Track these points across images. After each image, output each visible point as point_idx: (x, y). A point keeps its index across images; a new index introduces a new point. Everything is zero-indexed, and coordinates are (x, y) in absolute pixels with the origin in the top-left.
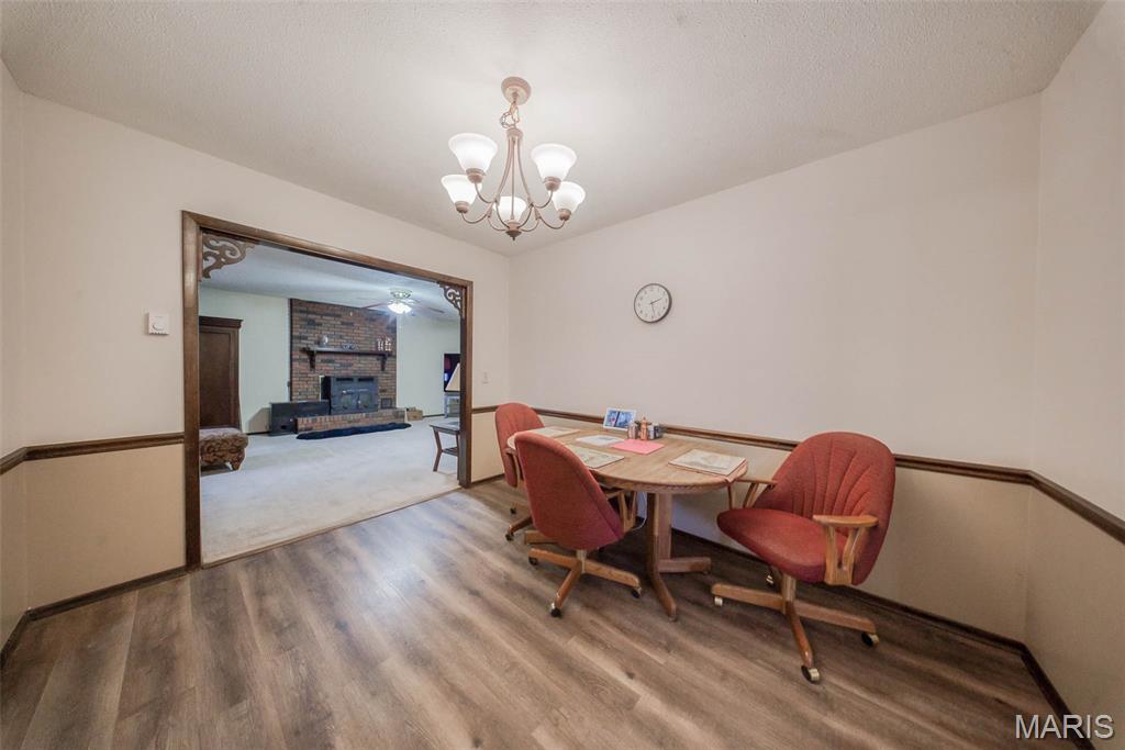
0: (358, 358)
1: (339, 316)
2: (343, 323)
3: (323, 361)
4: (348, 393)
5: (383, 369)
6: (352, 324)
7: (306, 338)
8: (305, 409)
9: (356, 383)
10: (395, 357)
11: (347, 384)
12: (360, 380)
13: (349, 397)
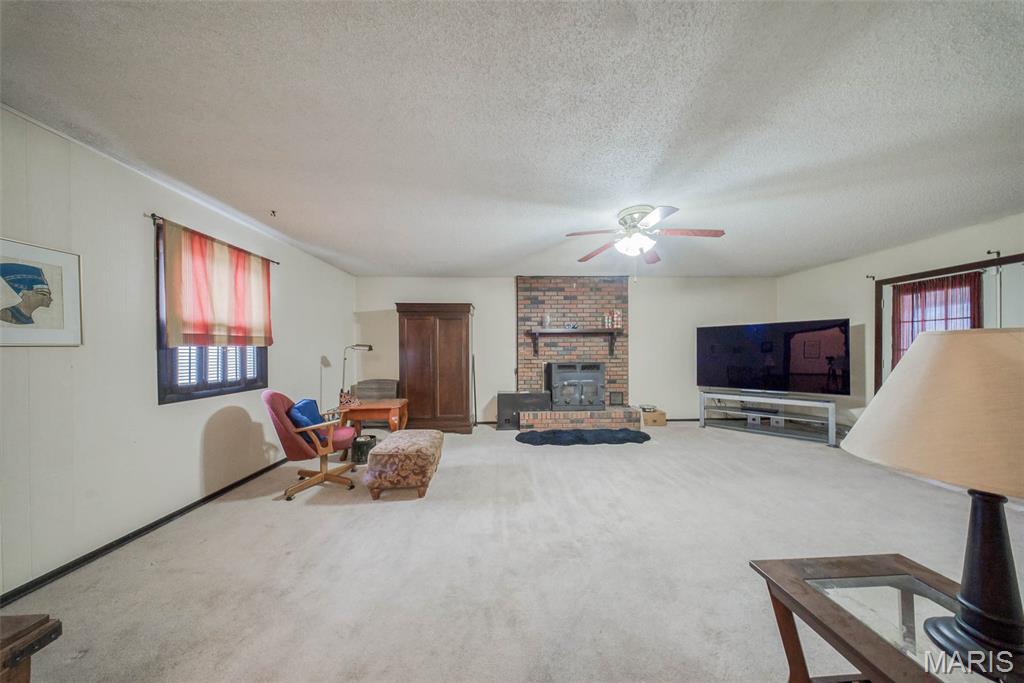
0: (582, 340)
1: (562, 290)
2: (566, 298)
3: (546, 345)
4: (570, 385)
5: (611, 351)
6: (575, 298)
7: (529, 319)
8: (528, 401)
9: (578, 372)
10: (627, 336)
11: (568, 374)
12: (585, 367)
13: (572, 389)
